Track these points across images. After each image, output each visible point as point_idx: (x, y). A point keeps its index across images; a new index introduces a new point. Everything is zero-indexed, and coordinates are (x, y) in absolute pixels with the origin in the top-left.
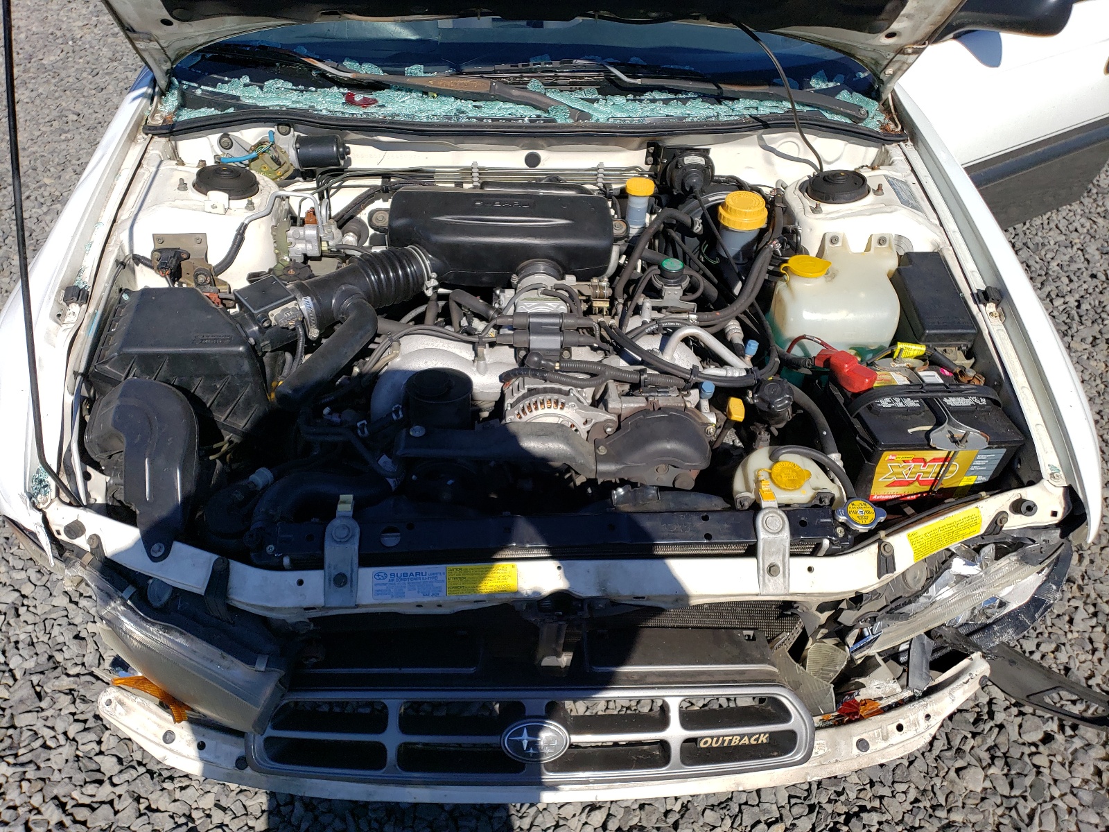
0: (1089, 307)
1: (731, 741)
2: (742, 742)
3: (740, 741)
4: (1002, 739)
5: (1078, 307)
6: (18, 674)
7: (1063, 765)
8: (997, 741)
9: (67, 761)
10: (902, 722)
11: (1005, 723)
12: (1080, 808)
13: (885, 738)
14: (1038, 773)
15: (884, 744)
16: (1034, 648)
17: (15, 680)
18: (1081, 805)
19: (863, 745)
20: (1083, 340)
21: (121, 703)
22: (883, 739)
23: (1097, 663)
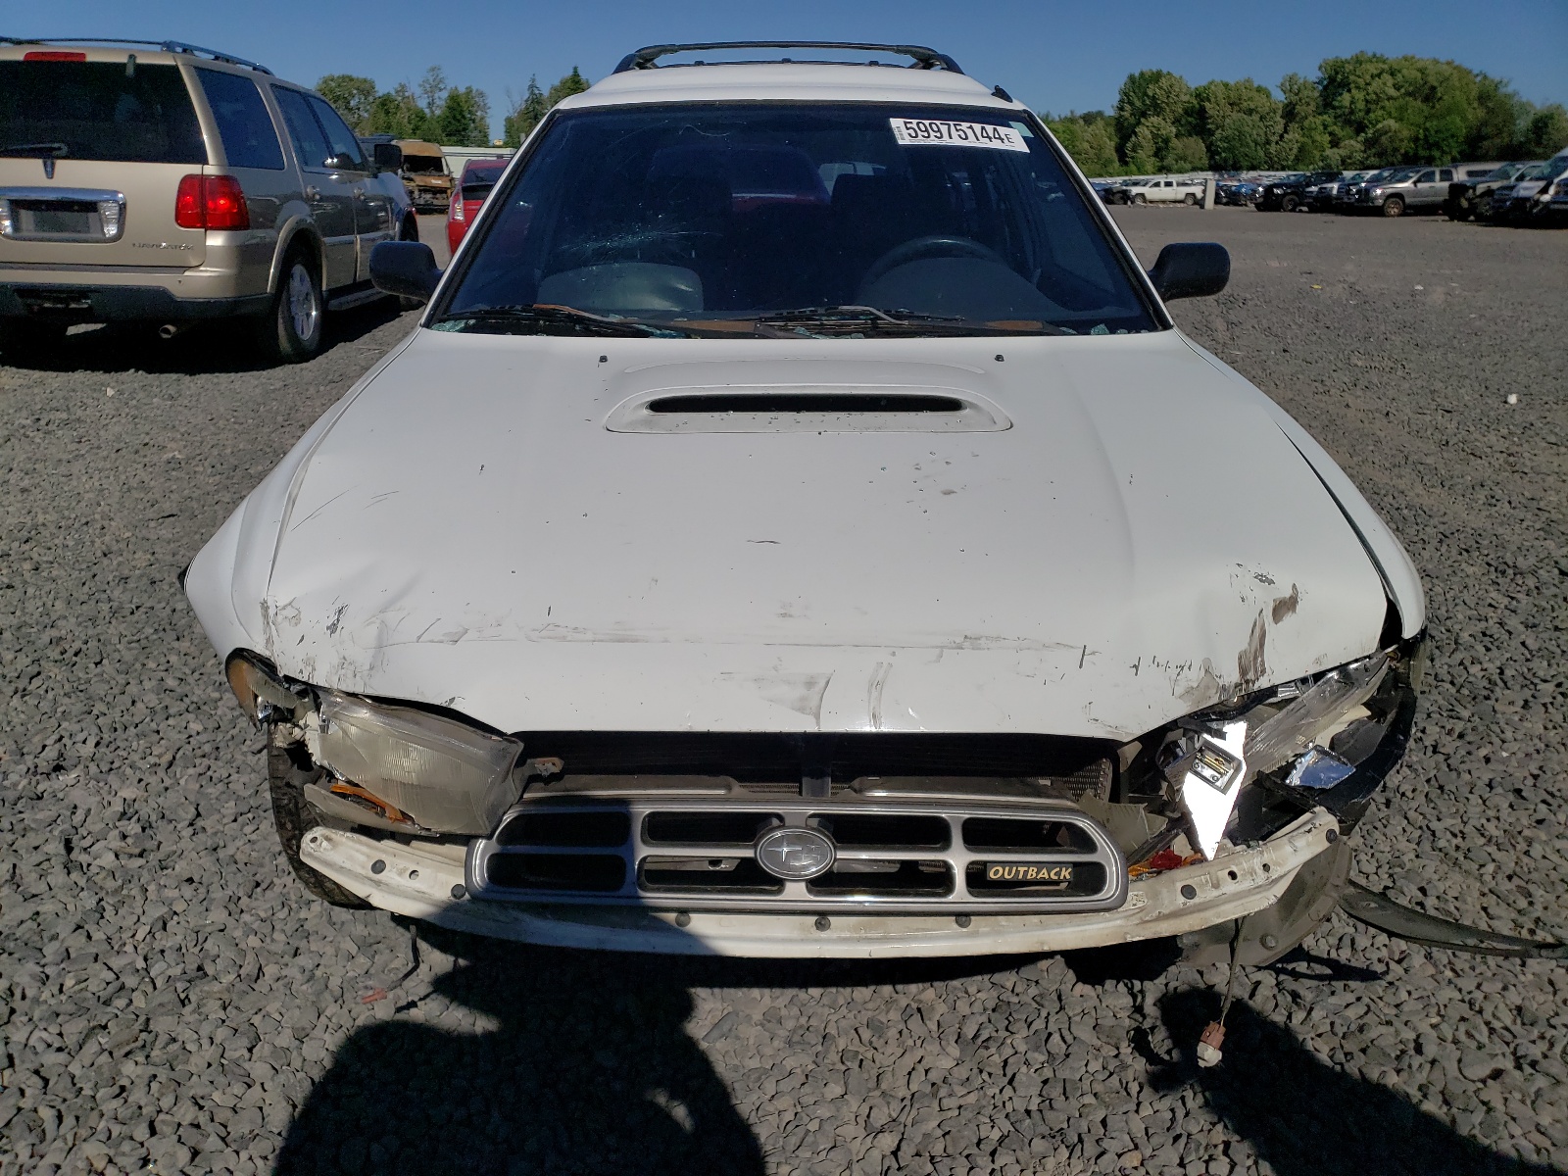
0: (1514, 673)
1: (1026, 872)
2: (1040, 875)
3: (1037, 873)
4: (1437, 1074)
5: (1502, 673)
6: (159, 983)
7: (1523, 1102)
8: (1431, 1078)
9: (209, 1065)
10: (1234, 869)
11: (1438, 1058)
12: (1552, 1149)
13: (1216, 886)
14: (1489, 1110)
15: (1215, 893)
16: (1473, 988)
17: (155, 988)
18: (1554, 1145)
19: (1188, 892)
20: (1511, 703)
21: (328, 839)
22: (1213, 886)
23: (1560, 1004)
